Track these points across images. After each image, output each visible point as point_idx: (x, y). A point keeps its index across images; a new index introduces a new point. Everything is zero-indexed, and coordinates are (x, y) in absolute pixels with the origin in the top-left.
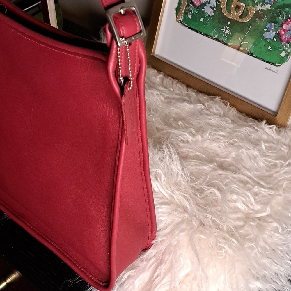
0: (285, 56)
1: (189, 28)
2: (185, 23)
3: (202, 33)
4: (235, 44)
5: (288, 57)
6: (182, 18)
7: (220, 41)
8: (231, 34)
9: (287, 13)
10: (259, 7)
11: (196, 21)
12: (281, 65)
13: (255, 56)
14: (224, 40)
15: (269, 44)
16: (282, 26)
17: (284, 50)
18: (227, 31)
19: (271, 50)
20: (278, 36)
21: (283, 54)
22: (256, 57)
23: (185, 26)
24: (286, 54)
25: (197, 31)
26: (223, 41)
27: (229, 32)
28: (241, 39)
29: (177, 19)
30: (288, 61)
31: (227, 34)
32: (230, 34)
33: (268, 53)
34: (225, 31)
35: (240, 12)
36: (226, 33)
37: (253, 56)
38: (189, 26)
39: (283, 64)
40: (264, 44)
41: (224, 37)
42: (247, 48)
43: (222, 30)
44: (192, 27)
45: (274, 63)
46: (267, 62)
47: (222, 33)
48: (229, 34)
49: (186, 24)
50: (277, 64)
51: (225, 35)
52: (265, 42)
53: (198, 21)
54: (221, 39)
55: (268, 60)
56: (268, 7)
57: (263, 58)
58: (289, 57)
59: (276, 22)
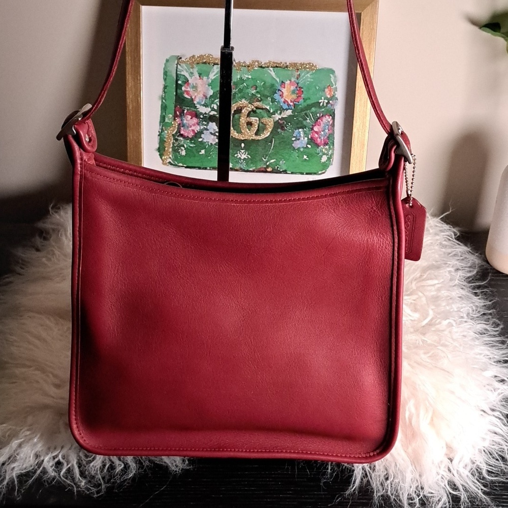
0: (326, 161)
1: (186, 167)
2: (178, 163)
3: (208, 168)
4: (259, 167)
5: (331, 160)
6: (170, 158)
7: (237, 170)
8: (250, 157)
9: (314, 114)
10: (277, 117)
11: (195, 156)
12: (326, 171)
13: (290, 172)
14: (242, 167)
15: (304, 153)
16: (312, 129)
17: (324, 154)
18: (243, 155)
19: (308, 159)
20: (312, 141)
21: (324, 158)
22: (292, 173)
23: (179, 166)
24: (328, 158)
25: (200, 168)
26: (241, 169)
27: (246, 155)
28: (265, 159)
29: (163, 161)
30: (332, 164)
31: (245, 158)
32: (248, 157)
33: (305, 163)
34: (240, 156)
35: (255, 128)
36: (242, 158)
37: (287, 173)
38: (185, 166)
39: (327, 170)
40: (297, 155)
41: (241, 163)
42: (276, 167)
43: (236, 155)
44: (190, 165)
45: (316, 172)
46: (307, 174)
47: (237, 160)
48: (246, 158)
49: (181, 164)
50: (320, 172)
51: (242, 161)
52: (297, 153)
53: (197, 155)
54: (237, 168)
55: (308, 172)
56: (289, 112)
57: (301, 171)
58: (333, 160)
59: (303, 127)
